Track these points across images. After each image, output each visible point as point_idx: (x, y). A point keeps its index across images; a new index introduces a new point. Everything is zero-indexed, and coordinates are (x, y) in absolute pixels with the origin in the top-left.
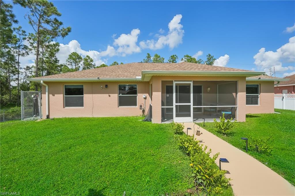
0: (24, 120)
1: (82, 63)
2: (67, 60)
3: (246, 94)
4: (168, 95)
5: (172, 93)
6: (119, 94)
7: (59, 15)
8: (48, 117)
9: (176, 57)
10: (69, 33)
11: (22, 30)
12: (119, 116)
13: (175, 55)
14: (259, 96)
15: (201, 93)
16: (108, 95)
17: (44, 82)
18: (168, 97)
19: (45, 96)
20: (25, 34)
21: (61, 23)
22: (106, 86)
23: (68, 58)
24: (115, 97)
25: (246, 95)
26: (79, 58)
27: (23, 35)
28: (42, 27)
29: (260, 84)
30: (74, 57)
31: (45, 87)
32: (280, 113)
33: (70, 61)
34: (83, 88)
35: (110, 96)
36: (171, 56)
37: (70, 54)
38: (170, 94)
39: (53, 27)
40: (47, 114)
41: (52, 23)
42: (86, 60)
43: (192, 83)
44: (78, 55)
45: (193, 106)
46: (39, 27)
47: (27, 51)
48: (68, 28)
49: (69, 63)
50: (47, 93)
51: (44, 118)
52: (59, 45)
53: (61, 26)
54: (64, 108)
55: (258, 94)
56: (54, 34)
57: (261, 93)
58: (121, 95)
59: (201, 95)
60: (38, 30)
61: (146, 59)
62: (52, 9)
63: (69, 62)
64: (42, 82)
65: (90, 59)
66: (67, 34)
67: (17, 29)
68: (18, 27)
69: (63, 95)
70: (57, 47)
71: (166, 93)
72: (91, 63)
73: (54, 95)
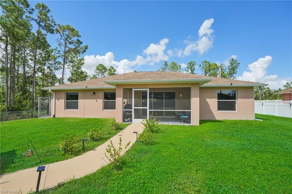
0: (40, 118)
1: (107, 73)
2: (95, 71)
3: (218, 99)
4: (144, 100)
5: (146, 98)
6: (104, 100)
7: (80, 36)
8: (54, 116)
9: (194, 63)
10: (87, 50)
11: (58, 50)
12: (103, 118)
13: (194, 62)
14: (236, 102)
15: (175, 99)
16: (95, 100)
17: (52, 90)
18: (144, 102)
19: (53, 101)
20: (60, 53)
21: (81, 43)
22: (94, 93)
23: (96, 70)
24: (100, 102)
25: (218, 101)
26: (105, 68)
27: (58, 53)
28: (68, 47)
29: (237, 90)
30: (101, 68)
31: (53, 94)
32: (262, 120)
33: (98, 72)
34: (78, 95)
35: (97, 101)
36: (189, 63)
37: (97, 66)
38: (145, 99)
39: (75, 46)
40: (54, 114)
41: (74, 43)
42: (110, 70)
43: (148, 90)
44: (103, 67)
45: (149, 109)
46: (65, 47)
47: (60, 66)
48: (85, 46)
49: (96, 74)
50: (54, 98)
51: (52, 116)
52: (84, 59)
53: (81, 45)
54: (65, 110)
55: (236, 100)
56: (76, 51)
57: (238, 99)
58: (105, 100)
59: (175, 100)
60: (65, 50)
61: (164, 66)
62: (74, 32)
63: (96, 72)
64: (50, 90)
65: (114, 69)
66: (85, 51)
67: (55, 49)
68: (55, 48)
69: (64, 100)
70: (83, 61)
71: (142, 98)
72: (114, 72)
73: (58, 100)
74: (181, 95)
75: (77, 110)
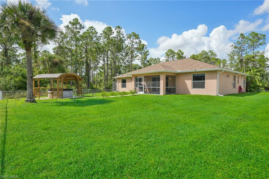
74: (170, 78)
75: (125, 88)
